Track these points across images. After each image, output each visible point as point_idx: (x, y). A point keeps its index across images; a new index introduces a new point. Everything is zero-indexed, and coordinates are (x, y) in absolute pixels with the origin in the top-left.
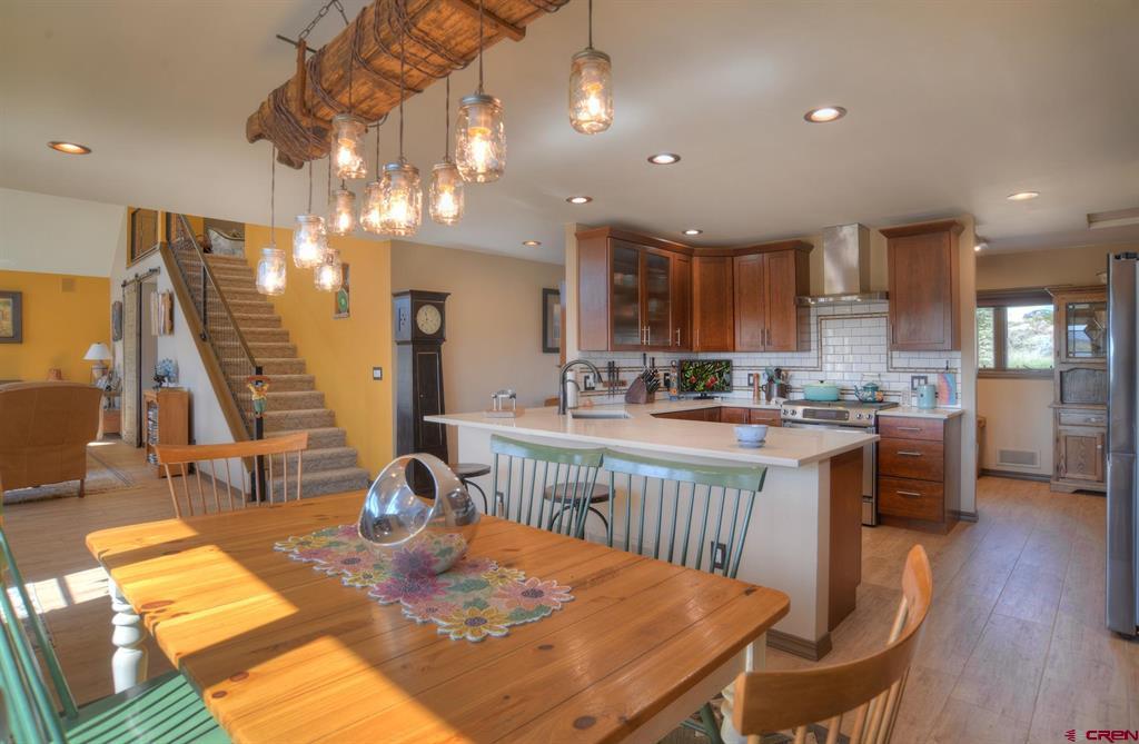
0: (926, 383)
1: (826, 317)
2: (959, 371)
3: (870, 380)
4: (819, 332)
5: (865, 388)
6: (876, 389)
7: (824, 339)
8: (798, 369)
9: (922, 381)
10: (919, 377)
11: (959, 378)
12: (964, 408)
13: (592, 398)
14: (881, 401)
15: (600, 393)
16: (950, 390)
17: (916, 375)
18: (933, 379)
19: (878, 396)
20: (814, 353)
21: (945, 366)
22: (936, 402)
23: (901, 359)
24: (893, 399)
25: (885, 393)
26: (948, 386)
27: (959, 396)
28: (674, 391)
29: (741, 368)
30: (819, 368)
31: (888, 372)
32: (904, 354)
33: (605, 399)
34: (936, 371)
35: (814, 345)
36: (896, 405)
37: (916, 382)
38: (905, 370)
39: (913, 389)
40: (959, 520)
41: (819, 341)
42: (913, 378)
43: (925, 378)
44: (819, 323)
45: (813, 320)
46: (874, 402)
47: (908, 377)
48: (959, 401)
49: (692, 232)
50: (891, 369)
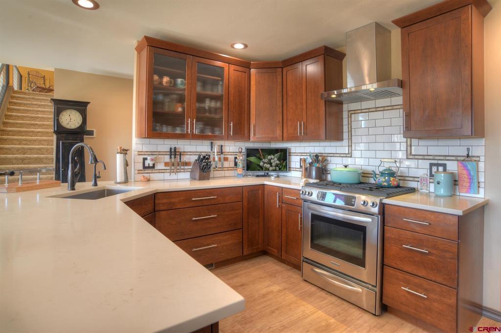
0: (445, 170)
1: (356, 112)
2: (482, 159)
3: (387, 166)
4: (350, 124)
5: (382, 174)
6: (392, 174)
7: (353, 130)
8: (334, 155)
9: (441, 169)
10: (437, 164)
11: (482, 165)
12: (487, 198)
13: (151, 174)
14: (398, 187)
15: (161, 171)
16: (470, 179)
17: (436, 162)
18: (452, 166)
19: (394, 182)
20: (345, 142)
21: (465, 154)
22: (454, 190)
23: (420, 147)
24: (413, 185)
25: (403, 178)
26: (469, 174)
27: (482, 185)
28: (240, 171)
29: (296, 154)
30: (349, 155)
31: (407, 158)
32: (422, 142)
33: (167, 176)
34: (456, 158)
35: (345, 135)
36: (413, 190)
37: (434, 169)
38: (424, 157)
39: (431, 175)
40: (481, 314)
41: (350, 132)
42: (431, 165)
43: (444, 166)
44: (350, 117)
45: (345, 115)
46: (389, 187)
47: (426, 164)
48: (482, 190)
49: (239, 46)
50: (410, 156)
